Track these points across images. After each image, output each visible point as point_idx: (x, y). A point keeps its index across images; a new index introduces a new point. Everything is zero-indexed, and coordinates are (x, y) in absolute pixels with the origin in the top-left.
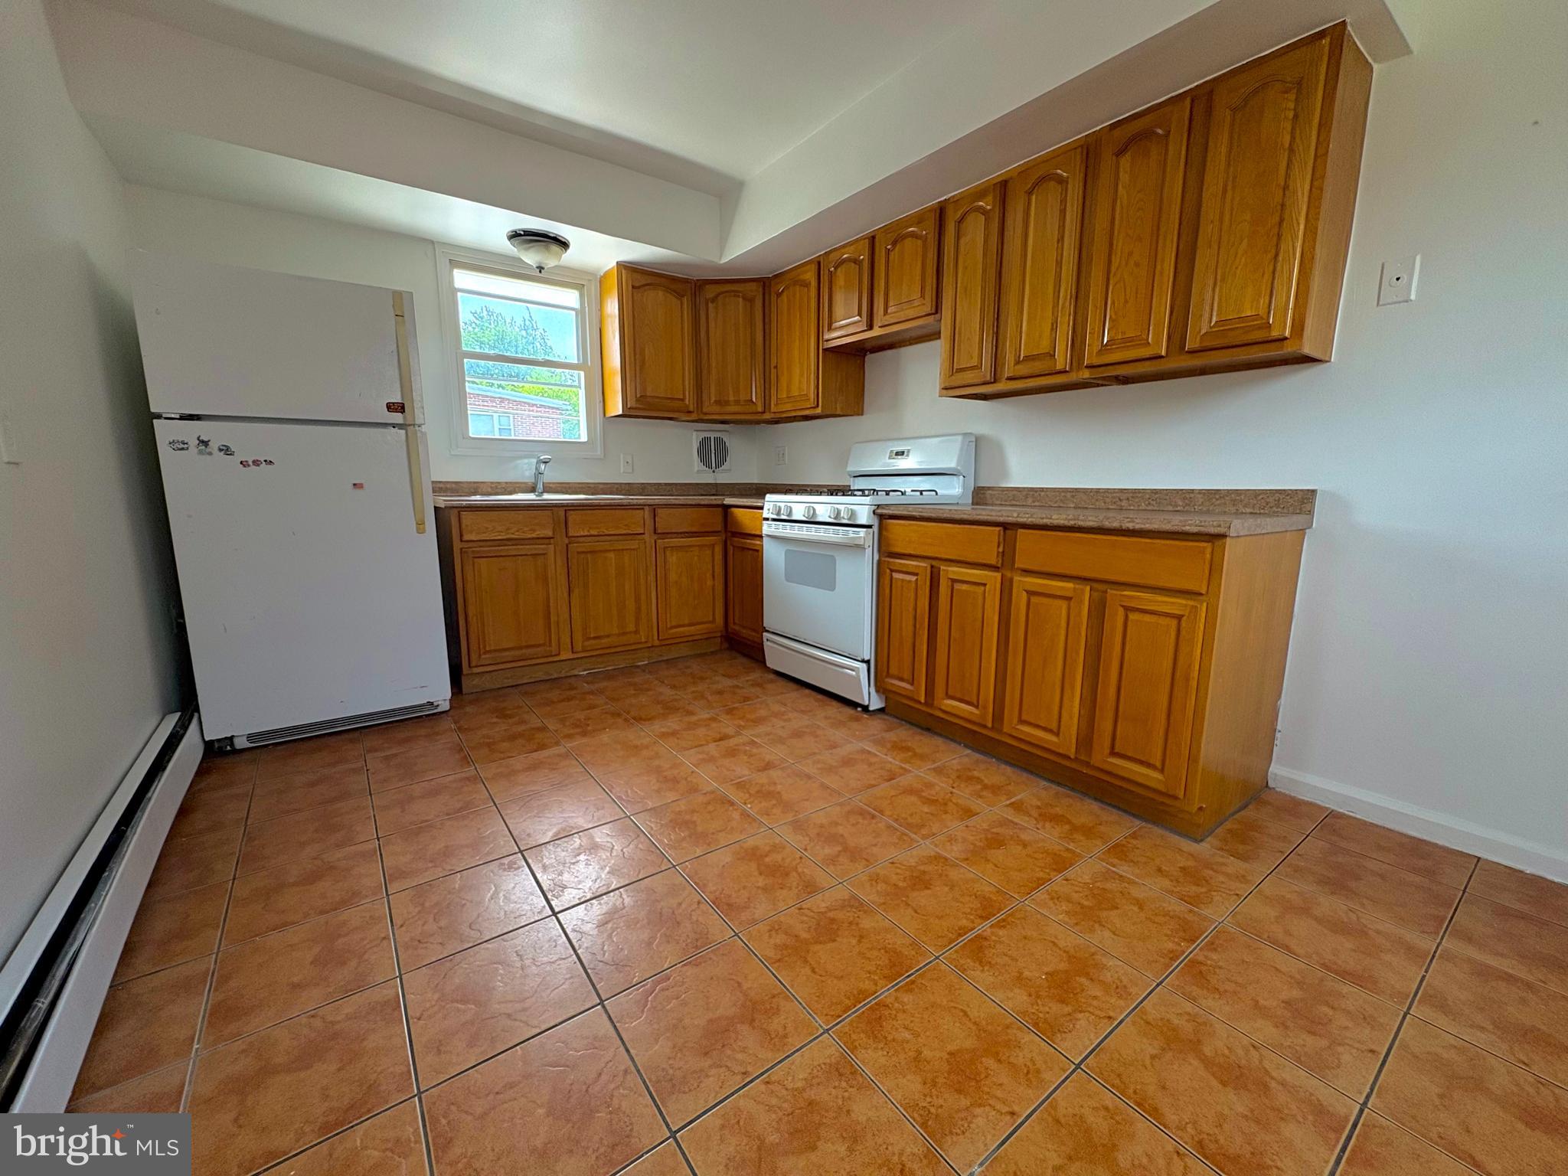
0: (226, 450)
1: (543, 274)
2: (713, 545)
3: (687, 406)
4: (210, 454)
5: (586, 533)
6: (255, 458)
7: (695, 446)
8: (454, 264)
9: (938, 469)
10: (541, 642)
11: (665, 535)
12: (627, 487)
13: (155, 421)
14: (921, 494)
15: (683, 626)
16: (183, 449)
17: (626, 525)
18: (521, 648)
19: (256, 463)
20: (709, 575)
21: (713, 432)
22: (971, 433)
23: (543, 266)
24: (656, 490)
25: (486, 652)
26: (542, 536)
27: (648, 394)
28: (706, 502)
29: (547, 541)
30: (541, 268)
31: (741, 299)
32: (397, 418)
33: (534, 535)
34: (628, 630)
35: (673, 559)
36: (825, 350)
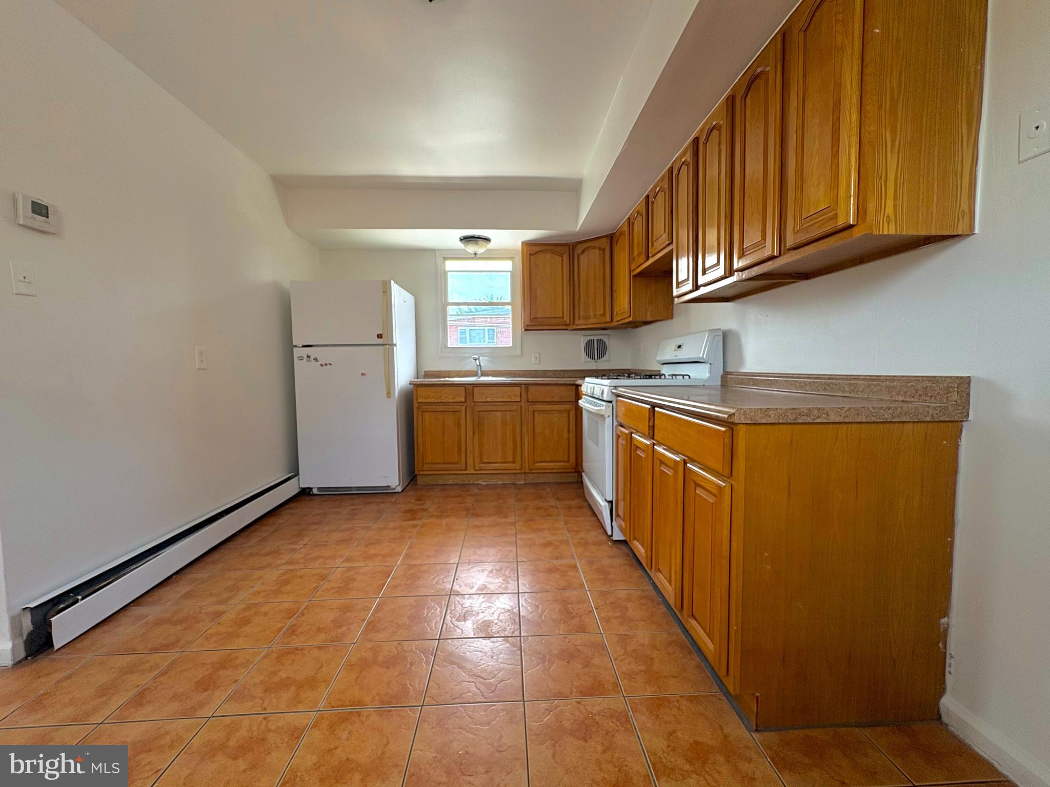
0: (316, 360)
1: (477, 256)
2: (570, 410)
3: (566, 321)
4: (310, 361)
5: (484, 400)
6: (326, 363)
7: (583, 345)
8: (445, 259)
9: (688, 359)
10: (456, 461)
11: (534, 402)
12: (535, 373)
13: (295, 349)
14: (683, 378)
15: (546, 462)
16: (301, 360)
17: (509, 396)
18: (445, 463)
19: (326, 365)
20: (566, 430)
21: (595, 336)
22: (720, 329)
23: (477, 252)
24: (553, 374)
25: (426, 463)
26: (458, 401)
27: (538, 316)
28: (563, 382)
29: (461, 404)
30: (475, 254)
31: (597, 250)
32: (380, 341)
33: (454, 401)
34: (508, 461)
35: (539, 418)
36: (634, 276)
